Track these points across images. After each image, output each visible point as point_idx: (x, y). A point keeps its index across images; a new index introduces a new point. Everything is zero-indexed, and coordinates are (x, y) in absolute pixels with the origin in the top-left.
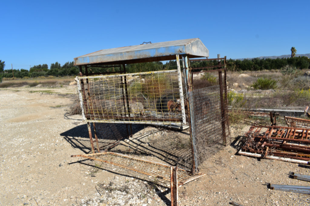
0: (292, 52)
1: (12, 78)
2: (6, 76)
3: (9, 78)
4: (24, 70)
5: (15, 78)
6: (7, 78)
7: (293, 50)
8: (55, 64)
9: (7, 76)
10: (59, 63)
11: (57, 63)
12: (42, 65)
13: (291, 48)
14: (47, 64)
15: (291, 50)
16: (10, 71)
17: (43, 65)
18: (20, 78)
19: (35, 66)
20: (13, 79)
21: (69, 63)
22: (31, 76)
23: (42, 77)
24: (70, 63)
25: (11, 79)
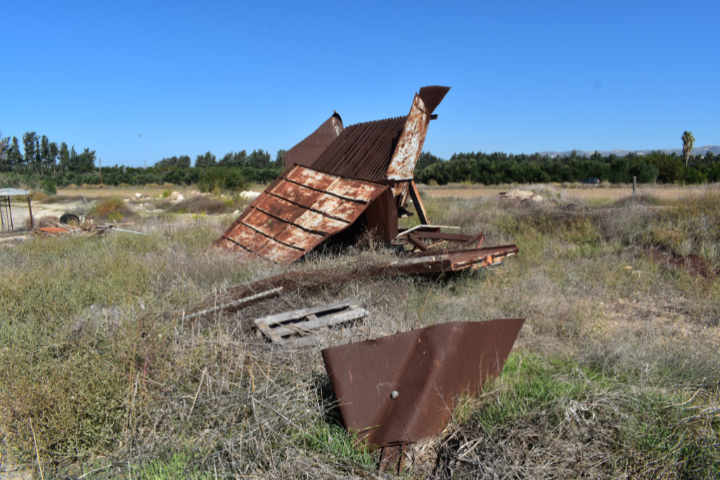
0: (685, 143)
1: (100, 185)
2: (90, 180)
3: (93, 186)
4: (132, 168)
5: (104, 186)
6: (89, 186)
7: (687, 138)
8: (204, 155)
9: (91, 182)
10: (213, 153)
11: (208, 155)
12: (178, 157)
13: (682, 134)
14: (189, 156)
15: (683, 138)
16: (106, 170)
17: (181, 158)
18: (113, 186)
19: (164, 160)
20: (101, 187)
21: (234, 155)
22: (136, 183)
23: (154, 184)
24: (236, 154)
25: (97, 186)
